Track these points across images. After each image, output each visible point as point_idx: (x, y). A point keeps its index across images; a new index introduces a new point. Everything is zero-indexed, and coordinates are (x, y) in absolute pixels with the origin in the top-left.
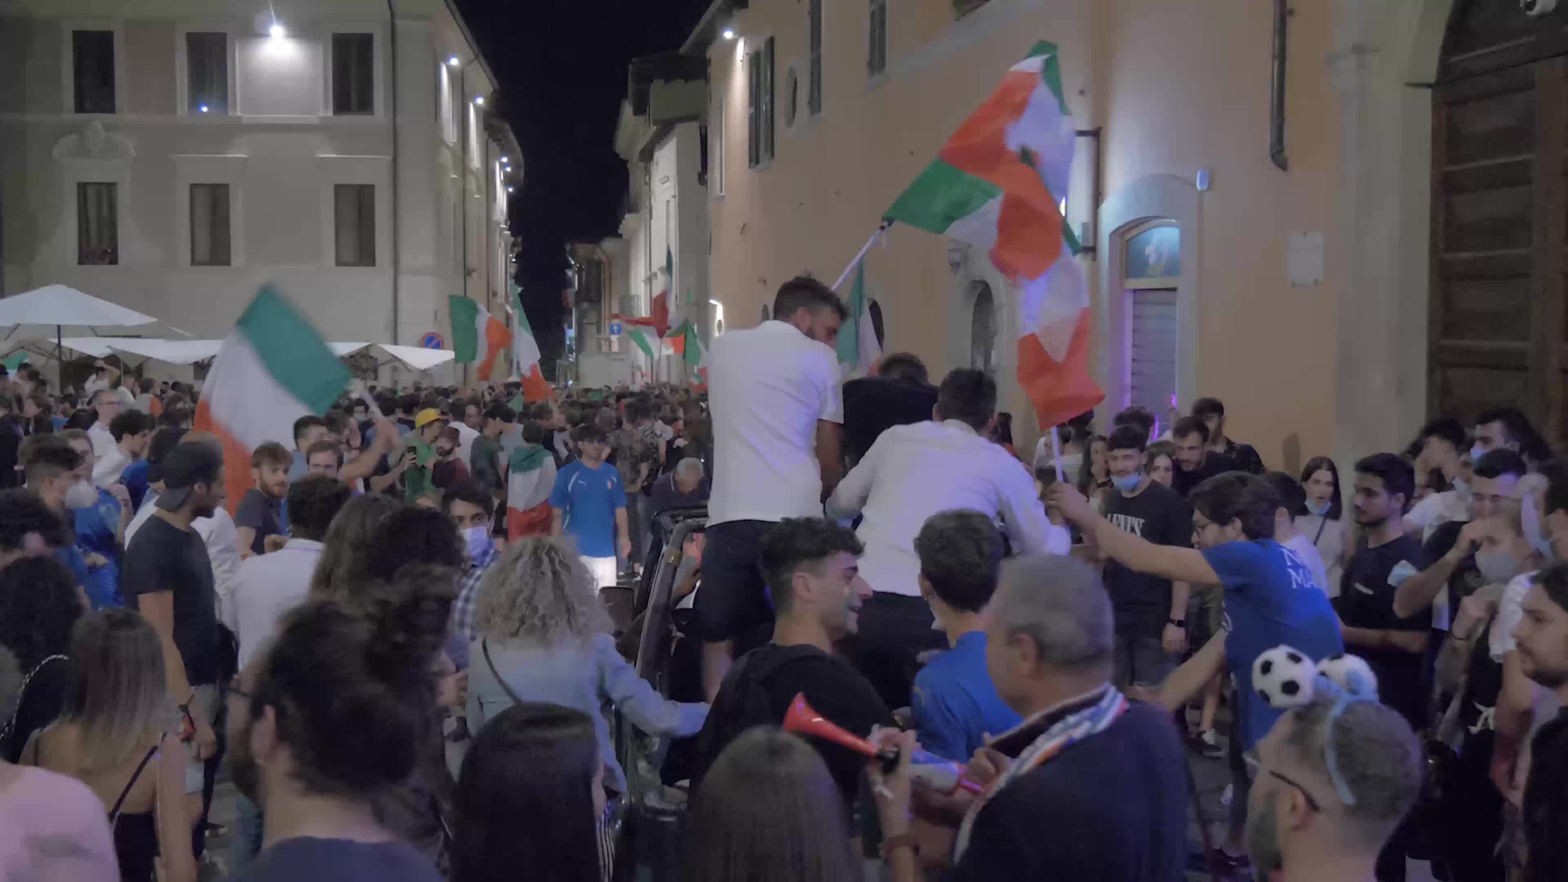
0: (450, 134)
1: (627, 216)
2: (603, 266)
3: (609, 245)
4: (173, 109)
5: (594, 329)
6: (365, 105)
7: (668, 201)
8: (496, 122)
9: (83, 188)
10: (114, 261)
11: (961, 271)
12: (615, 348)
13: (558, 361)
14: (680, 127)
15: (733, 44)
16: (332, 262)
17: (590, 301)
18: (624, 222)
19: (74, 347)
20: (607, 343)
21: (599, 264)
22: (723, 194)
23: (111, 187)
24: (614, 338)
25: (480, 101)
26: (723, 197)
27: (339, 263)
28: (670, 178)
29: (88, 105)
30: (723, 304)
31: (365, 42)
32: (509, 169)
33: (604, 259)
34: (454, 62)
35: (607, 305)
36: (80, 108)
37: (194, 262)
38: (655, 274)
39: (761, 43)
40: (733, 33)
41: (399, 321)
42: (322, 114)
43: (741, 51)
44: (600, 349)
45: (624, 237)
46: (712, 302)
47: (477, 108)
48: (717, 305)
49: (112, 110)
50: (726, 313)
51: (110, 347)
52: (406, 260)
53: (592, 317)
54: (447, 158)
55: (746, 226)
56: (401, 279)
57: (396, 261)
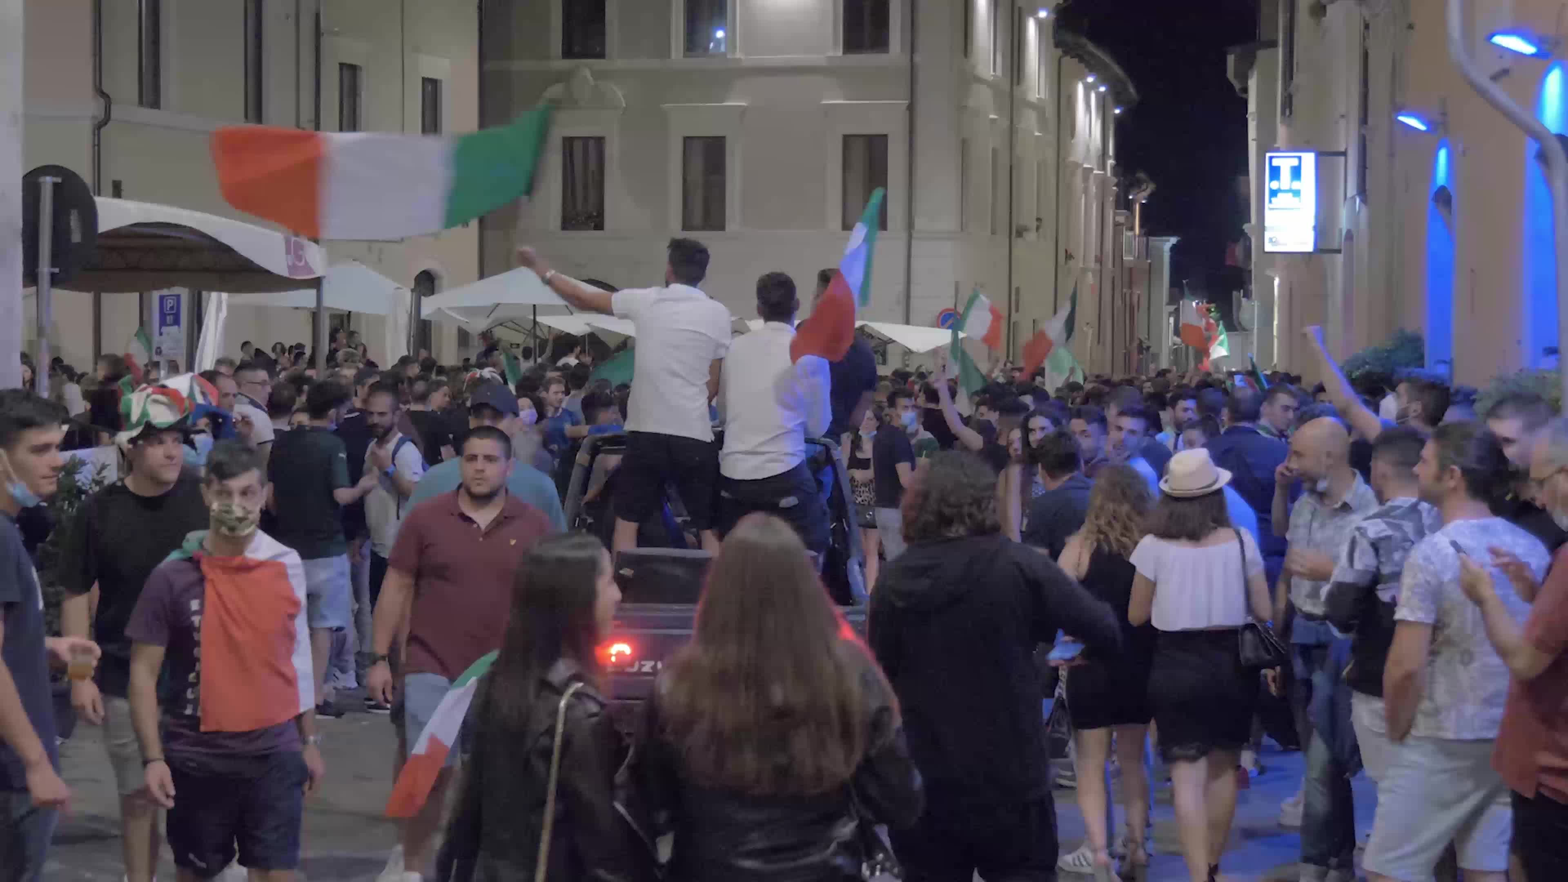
0: (990, 67)
4: (664, 52)
6: (880, 43)
8: (1069, 38)
9: (568, 142)
10: (599, 226)
16: (838, 226)
19: (552, 325)
23: (600, 141)
25: (1043, 14)
27: (845, 227)
29: (576, 49)
32: (1102, 89)
36: (568, 53)
37: (685, 227)
41: (912, 294)
42: (830, 54)
47: (1040, 23)
49: (601, 55)
51: (588, 324)
52: (920, 223)
54: (981, 97)
56: (914, 243)
57: (910, 225)
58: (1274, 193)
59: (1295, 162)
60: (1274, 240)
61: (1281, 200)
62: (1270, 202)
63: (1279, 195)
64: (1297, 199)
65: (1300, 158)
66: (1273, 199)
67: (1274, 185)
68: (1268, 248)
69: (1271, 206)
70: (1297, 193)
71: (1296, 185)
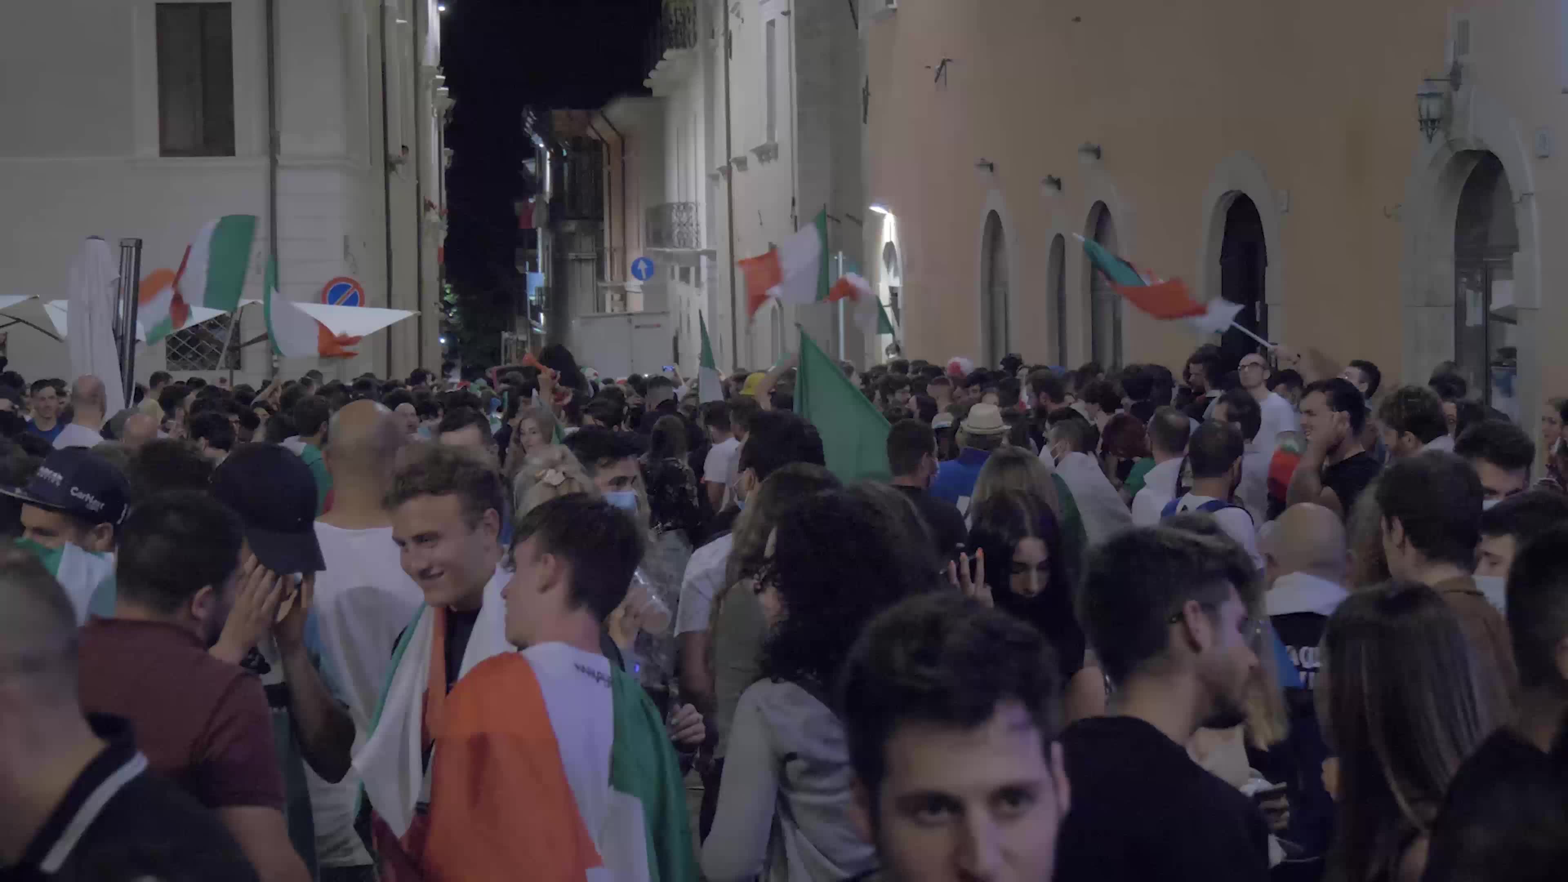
1: (668, 54)
2: (605, 149)
3: (623, 111)
5: (588, 270)
7: (771, 23)
11: (1439, 136)
12: (636, 303)
13: (505, 335)
16: (155, 149)
17: (579, 217)
18: (660, 65)
20: (617, 297)
21: (596, 145)
22: (895, 5)
24: (634, 284)
26: (895, 10)
27: (166, 151)
30: (894, 213)
33: (608, 135)
35: (617, 225)
38: (742, 163)
44: (599, 306)
45: (655, 93)
46: (877, 209)
48: (883, 216)
50: (903, 229)
53: (585, 246)
55: (948, 63)
56: (281, 175)
57: (273, 145)
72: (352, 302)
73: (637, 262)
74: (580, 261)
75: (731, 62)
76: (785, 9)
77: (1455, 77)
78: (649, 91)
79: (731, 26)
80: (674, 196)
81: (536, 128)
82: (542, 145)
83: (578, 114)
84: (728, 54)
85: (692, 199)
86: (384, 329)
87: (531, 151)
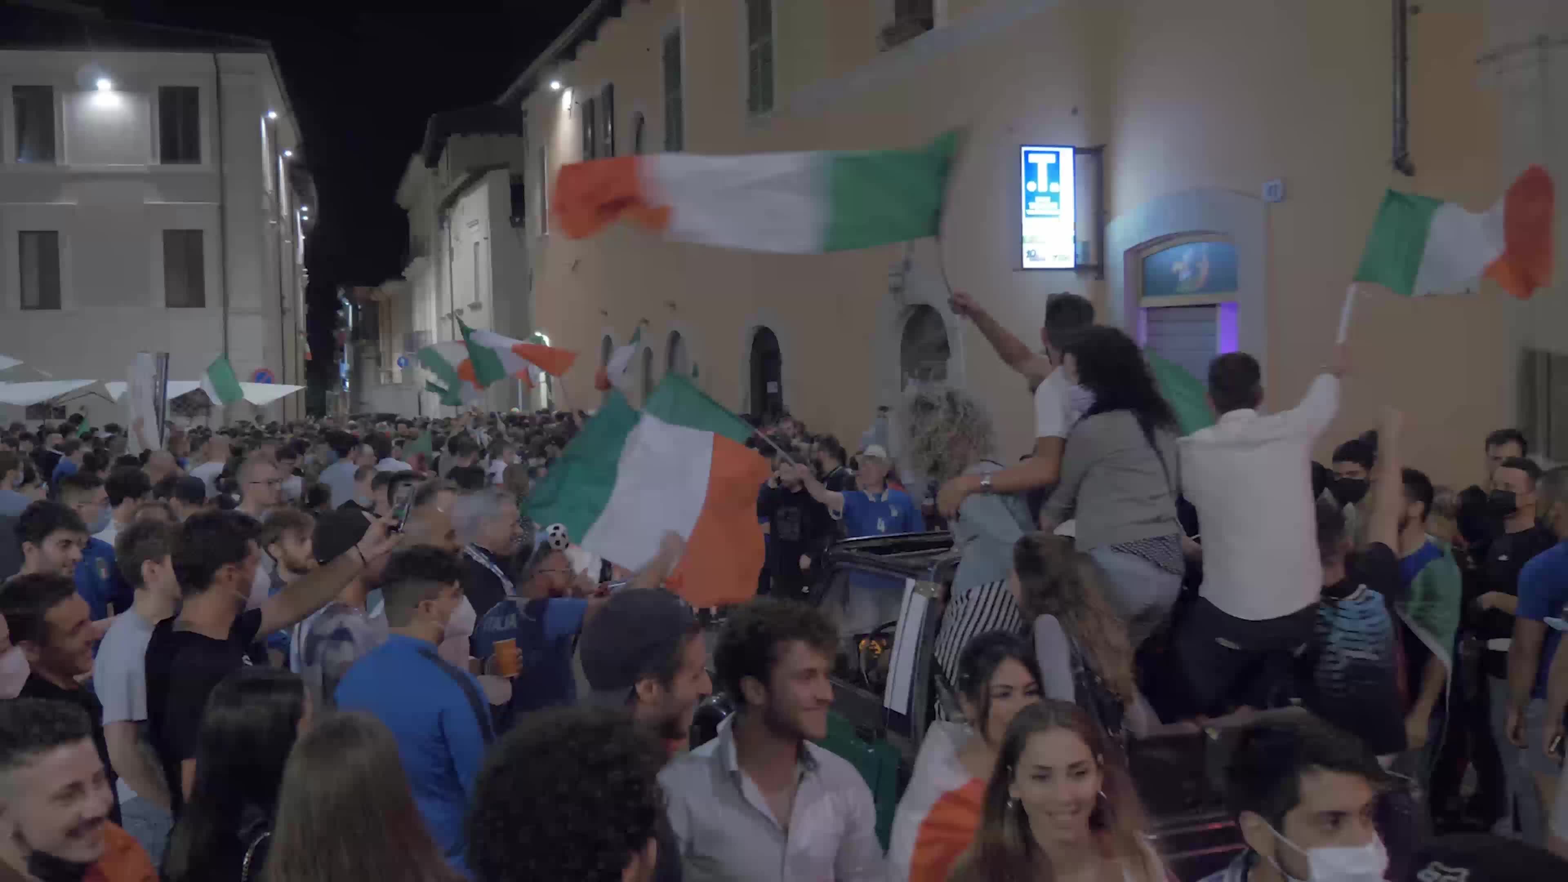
0: (269, 185)
1: (415, 260)
2: (380, 305)
3: (390, 288)
6: (192, 154)
7: (477, 244)
8: (298, 174)
11: (898, 297)
12: (398, 377)
13: (328, 392)
14: (491, 174)
15: (559, 95)
16: (163, 303)
17: (368, 338)
18: (410, 265)
20: (388, 375)
21: (376, 304)
22: (547, 234)
24: (397, 369)
25: (287, 153)
26: (547, 236)
27: (169, 304)
28: (479, 222)
31: (190, 96)
32: (306, 218)
33: (382, 299)
34: (273, 115)
35: (388, 340)
37: (24, 307)
38: (461, 311)
39: (597, 91)
40: (560, 83)
42: (150, 163)
43: (567, 100)
44: (378, 380)
45: (408, 279)
46: (538, 334)
47: (285, 160)
52: (235, 301)
53: (370, 351)
54: (266, 204)
55: (581, 261)
56: (231, 319)
57: (225, 303)
58: (1031, 197)
59: (1052, 159)
60: (1033, 254)
61: (1040, 205)
62: (1027, 207)
63: (1037, 199)
64: (1055, 204)
65: (1057, 154)
66: (1031, 204)
67: (1031, 186)
68: (1027, 263)
69: (1029, 212)
70: (1055, 197)
71: (1054, 187)
72: (269, 381)
73: (400, 359)
74: (369, 358)
75: (453, 263)
76: (486, 236)
77: (907, 265)
78: (404, 278)
79: (453, 245)
80: (418, 327)
81: (345, 296)
82: (347, 304)
83: (367, 288)
84: (451, 259)
85: (428, 328)
86: (293, 393)
87: (340, 306)
